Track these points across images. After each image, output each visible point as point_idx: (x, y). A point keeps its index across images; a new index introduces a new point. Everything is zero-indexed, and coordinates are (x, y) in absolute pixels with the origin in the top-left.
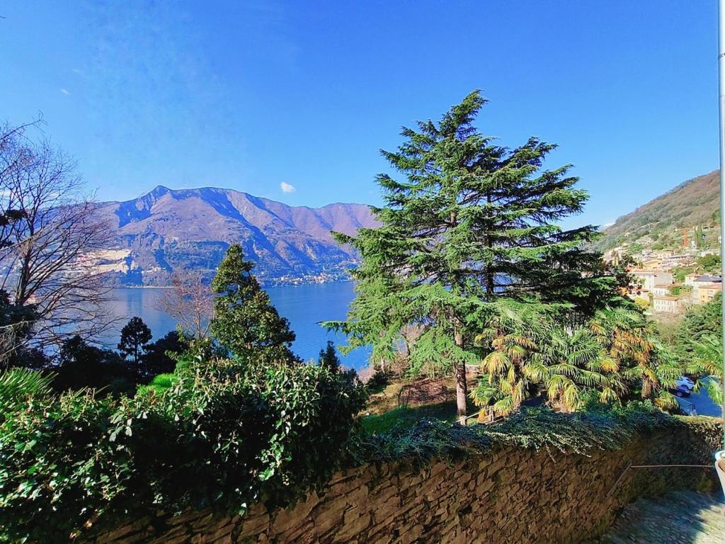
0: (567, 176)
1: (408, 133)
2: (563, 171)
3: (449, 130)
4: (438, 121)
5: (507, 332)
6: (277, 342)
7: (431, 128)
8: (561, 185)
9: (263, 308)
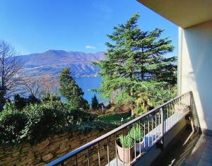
0: (168, 40)
1: (115, 28)
2: (167, 38)
3: (128, 27)
4: (125, 24)
5: (143, 91)
6: (79, 95)
7: (122, 26)
8: (166, 43)
9: (74, 85)
